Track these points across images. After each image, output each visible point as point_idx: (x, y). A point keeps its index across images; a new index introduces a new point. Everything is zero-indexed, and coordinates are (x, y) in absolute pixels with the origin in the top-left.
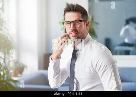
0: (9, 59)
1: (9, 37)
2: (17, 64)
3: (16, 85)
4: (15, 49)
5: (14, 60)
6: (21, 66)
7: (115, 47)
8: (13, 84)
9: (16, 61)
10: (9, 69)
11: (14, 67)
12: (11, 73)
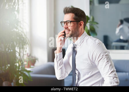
0: (23, 53)
1: (23, 34)
2: (30, 57)
3: (29, 74)
4: (28, 44)
5: (28, 54)
6: (33, 58)
7: (112, 43)
8: (27, 73)
9: (29, 55)
10: (23, 61)
11: (28, 60)
12: (25, 65)
